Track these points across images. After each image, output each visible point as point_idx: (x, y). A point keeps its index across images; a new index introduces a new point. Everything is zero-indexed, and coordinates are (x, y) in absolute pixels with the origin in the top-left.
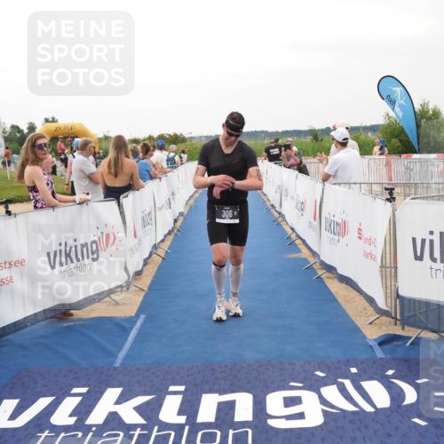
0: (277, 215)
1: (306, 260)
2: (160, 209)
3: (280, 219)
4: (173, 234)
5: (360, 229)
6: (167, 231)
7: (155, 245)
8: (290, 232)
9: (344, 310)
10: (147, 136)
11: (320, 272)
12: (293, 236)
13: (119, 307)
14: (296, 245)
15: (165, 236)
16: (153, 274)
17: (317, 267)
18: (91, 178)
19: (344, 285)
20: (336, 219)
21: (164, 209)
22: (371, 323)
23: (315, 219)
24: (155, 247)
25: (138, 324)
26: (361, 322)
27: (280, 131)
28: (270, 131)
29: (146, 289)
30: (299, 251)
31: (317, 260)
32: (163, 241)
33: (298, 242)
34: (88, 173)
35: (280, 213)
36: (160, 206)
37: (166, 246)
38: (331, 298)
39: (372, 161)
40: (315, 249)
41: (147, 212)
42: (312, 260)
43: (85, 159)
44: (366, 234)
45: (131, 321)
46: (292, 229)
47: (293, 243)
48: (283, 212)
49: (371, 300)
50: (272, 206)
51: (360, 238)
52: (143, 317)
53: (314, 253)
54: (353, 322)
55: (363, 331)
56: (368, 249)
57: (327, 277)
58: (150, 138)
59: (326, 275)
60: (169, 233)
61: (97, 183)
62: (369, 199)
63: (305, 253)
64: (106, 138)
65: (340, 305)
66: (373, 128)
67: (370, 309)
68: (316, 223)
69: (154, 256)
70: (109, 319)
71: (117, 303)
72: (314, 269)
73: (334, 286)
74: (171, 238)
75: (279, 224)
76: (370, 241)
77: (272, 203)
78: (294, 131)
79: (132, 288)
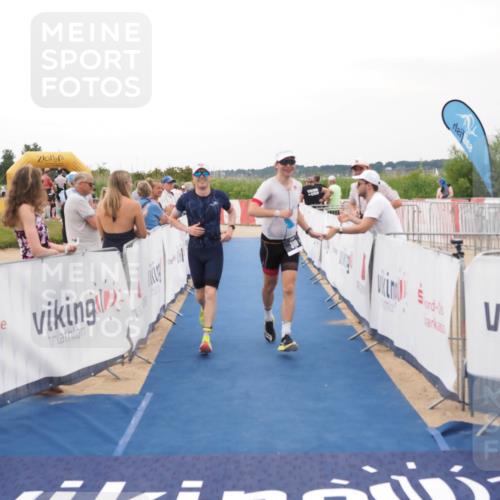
0: (315, 272)
1: (351, 329)
2: (171, 261)
3: (319, 277)
4: (186, 293)
5: (420, 291)
6: (179, 290)
7: (164, 306)
8: (331, 292)
9: (399, 392)
10: (153, 169)
11: (370, 344)
12: (336, 298)
13: (119, 383)
14: (339, 309)
15: (177, 295)
16: (162, 343)
17: (366, 337)
18: (87, 222)
19: (400, 361)
20: (391, 278)
21: (175, 262)
22: (432, 408)
23: (363, 277)
24: (164, 309)
25: (144, 404)
26: (420, 406)
27: (319, 165)
28: (306, 166)
29: (152, 361)
30: (343, 317)
31: (366, 328)
32: (173, 301)
33: (342, 305)
34: (84, 215)
35: (319, 269)
36: (171, 258)
37: (177, 307)
38: (382, 376)
39: (434, 206)
40: (363, 314)
41: (155, 265)
42: (359, 329)
43: (82, 198)
44: (427, 297)
45: (135, 400)
46: (335, 289)
47: (335, 307)
48: (323, 268)
49: (434, 380)
50: (310, 260)
51: (421, 302)
52: (149, 395)
53: (362, 321)
54: (411, 406)
55: (423, 417)
56: (430, 315)
57: (379, 351)
58: (157, 173)
59: (377, 347)
60: (182, 291)
61: (95, 229)
62: (430, 253)
63: (350, 319)
64: (102, 171)
65: (394, 386)
66: (436, 164)
67: (432, 390)
68: (365, 283)
69: (163, 320)
70: (108, 397)
71: (117, 378)
72: (361, 340)
73: (388, 362)
74: (183, 297)
75: (317, 283)
76: (433, 306)
77: (309, 256)
78: (336, 166)
79: (136, 359)
